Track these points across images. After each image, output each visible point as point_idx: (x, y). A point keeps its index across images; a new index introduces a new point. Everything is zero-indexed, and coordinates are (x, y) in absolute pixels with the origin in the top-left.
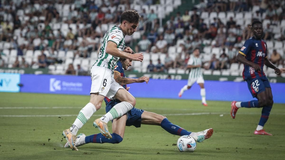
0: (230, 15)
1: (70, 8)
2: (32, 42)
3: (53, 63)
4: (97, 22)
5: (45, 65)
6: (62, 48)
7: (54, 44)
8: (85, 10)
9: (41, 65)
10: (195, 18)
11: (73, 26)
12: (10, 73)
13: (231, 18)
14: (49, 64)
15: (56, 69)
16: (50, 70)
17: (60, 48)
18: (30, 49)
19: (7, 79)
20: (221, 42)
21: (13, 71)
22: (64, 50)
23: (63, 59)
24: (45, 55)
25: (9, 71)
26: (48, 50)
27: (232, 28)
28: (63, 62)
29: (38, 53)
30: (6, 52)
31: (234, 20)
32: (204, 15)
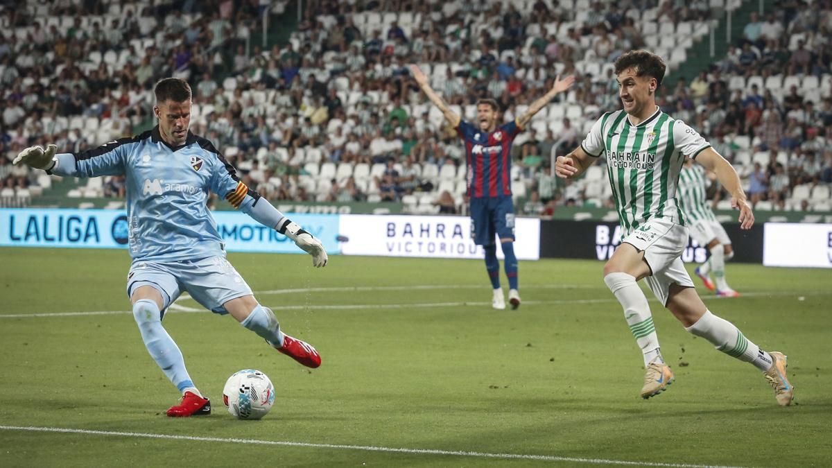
0: (792, 81)
1: (449, 71)
2: (366, 146)
3: (411, 191)
4: (505, 101)
5: (392, 193)
6: (432, 159)
7: (413, 150)
8: (480, 75)
9: (385, 195)
10: (717, 87)
11: (456, 110)
12: (321, 213)
13: (794, 89)
14: (401, 191)
15: (418, 204)
16: (407, 205)
17: (426, 159)
18: (364, 162)
19: (315, 228)
20: (772, 139)
21: (326, 209)
22: (436, 162)
23: (434, 182)
24: (395, 174)
25: (319, 208)
26: (400, 162)
27: (796, 110)
28: (434, 189)
29: (379, 170)
30: (311, 168)
31: (799, 92)
32: (736, 82)
